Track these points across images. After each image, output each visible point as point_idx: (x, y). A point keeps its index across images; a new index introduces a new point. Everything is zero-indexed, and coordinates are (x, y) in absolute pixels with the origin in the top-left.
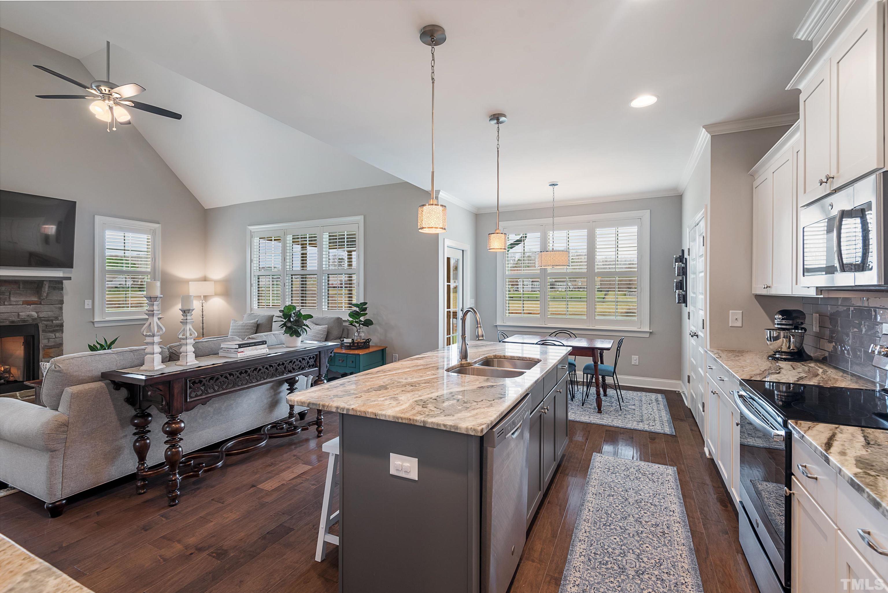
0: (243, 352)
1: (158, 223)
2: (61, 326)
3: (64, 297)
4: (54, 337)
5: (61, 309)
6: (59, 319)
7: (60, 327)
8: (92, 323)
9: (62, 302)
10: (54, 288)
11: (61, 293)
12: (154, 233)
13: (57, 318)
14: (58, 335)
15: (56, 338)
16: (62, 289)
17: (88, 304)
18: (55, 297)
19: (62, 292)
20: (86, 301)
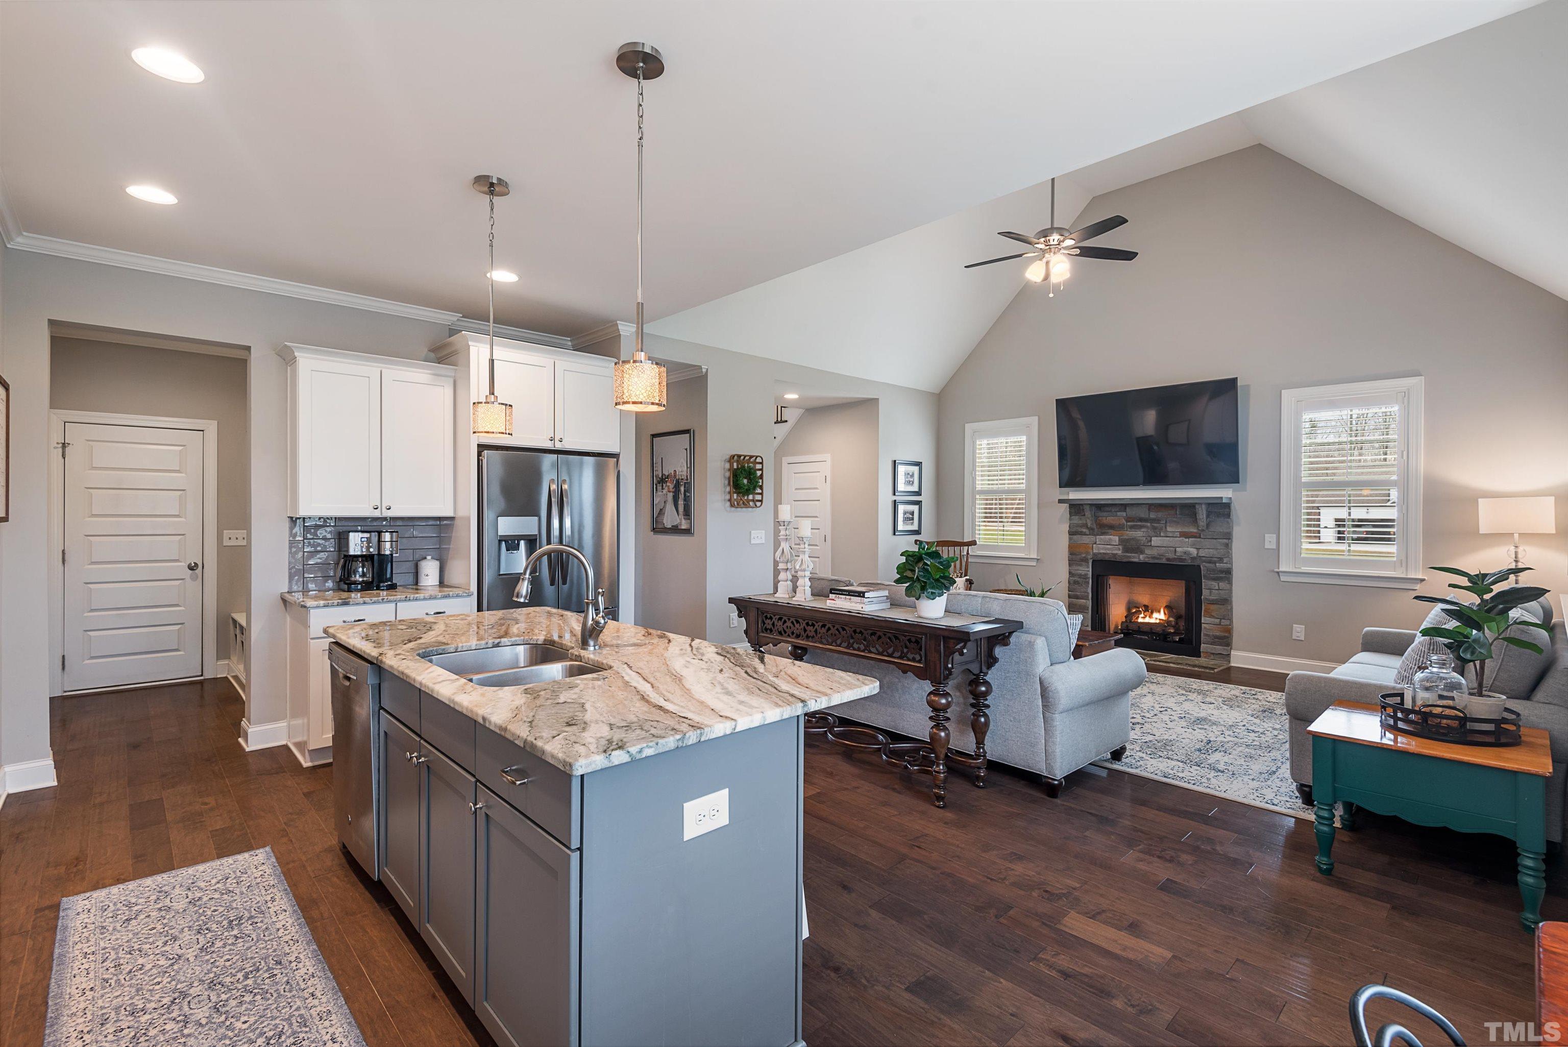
0: (833, 600)
1: (1417, 374)
2: (1228, 572)
3: (1234, 528)
4: (1217, 588)
5: (1228, 546)
6: (1225, 562)
7: (1226, 575)
8: (1277, 575)
9: (1228, 536)
10: (1219, 515)
11: (1228, 522)
12: (1405, 397)
13: (1221, 560)
14: (1222, 585)
15: (1219, 589)
16: (1228, 515)
17: (1270, 541)
18: (1219, 527)
19: (1229, 520)
20: (1266, 535)
